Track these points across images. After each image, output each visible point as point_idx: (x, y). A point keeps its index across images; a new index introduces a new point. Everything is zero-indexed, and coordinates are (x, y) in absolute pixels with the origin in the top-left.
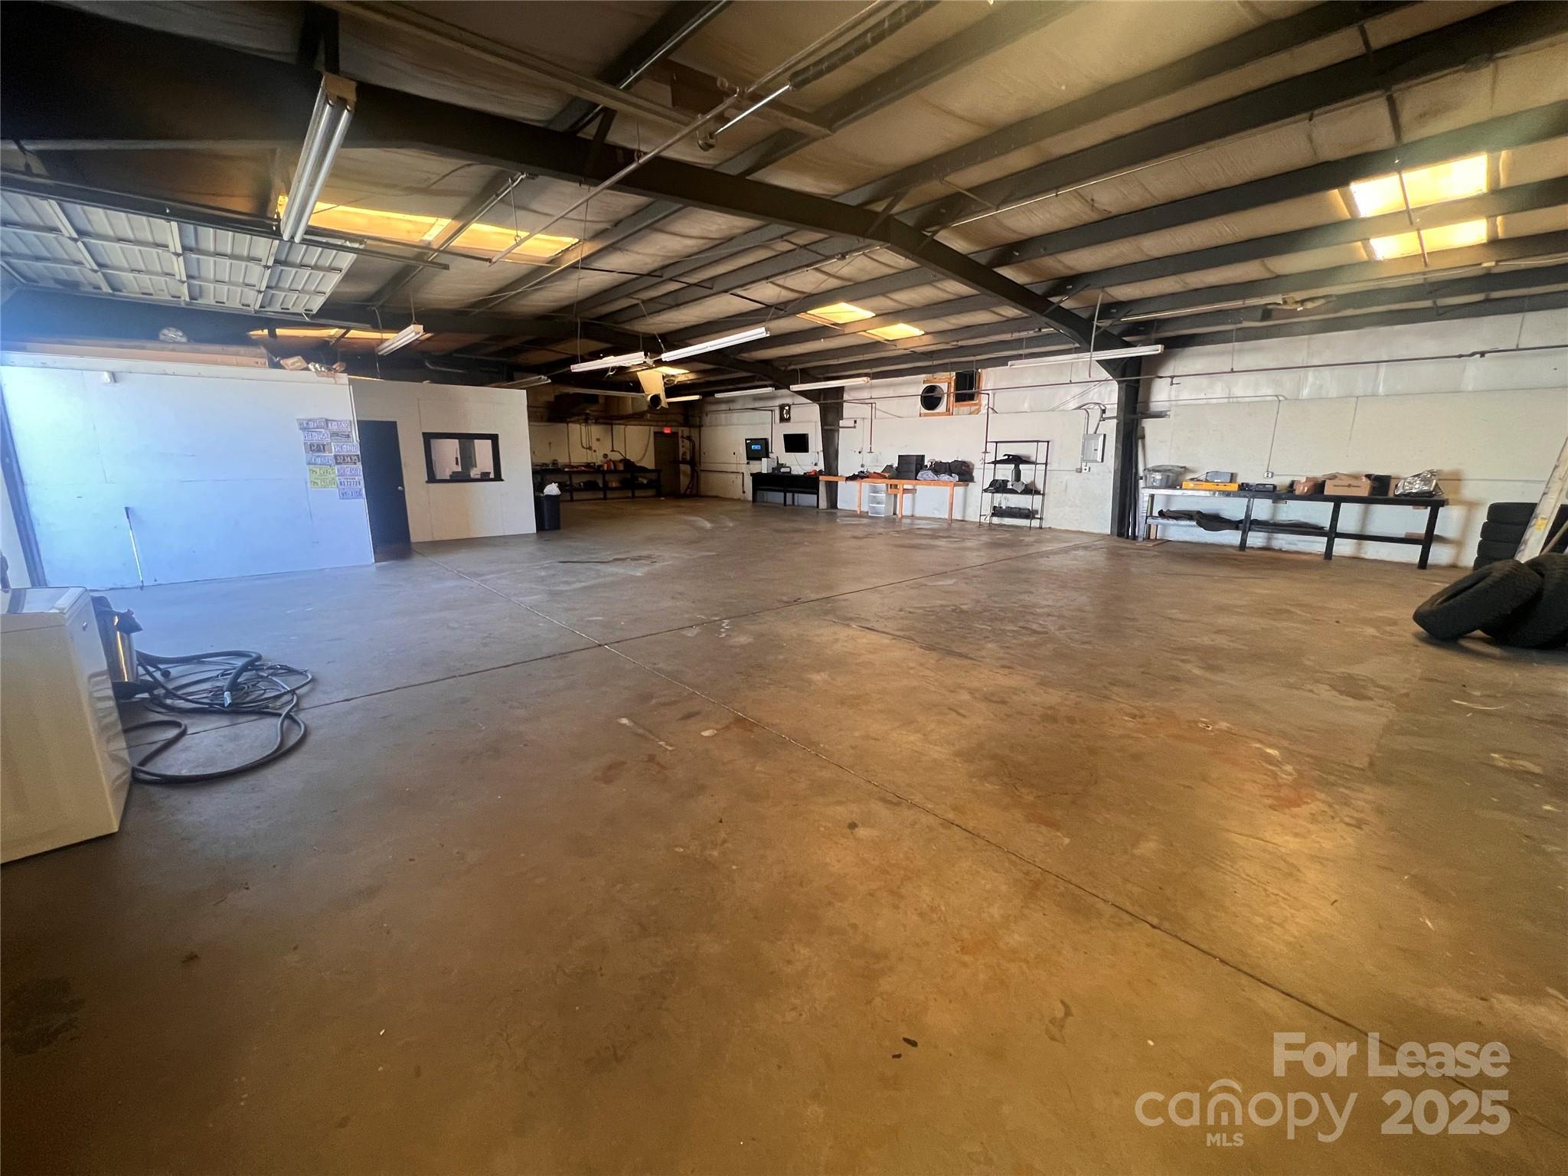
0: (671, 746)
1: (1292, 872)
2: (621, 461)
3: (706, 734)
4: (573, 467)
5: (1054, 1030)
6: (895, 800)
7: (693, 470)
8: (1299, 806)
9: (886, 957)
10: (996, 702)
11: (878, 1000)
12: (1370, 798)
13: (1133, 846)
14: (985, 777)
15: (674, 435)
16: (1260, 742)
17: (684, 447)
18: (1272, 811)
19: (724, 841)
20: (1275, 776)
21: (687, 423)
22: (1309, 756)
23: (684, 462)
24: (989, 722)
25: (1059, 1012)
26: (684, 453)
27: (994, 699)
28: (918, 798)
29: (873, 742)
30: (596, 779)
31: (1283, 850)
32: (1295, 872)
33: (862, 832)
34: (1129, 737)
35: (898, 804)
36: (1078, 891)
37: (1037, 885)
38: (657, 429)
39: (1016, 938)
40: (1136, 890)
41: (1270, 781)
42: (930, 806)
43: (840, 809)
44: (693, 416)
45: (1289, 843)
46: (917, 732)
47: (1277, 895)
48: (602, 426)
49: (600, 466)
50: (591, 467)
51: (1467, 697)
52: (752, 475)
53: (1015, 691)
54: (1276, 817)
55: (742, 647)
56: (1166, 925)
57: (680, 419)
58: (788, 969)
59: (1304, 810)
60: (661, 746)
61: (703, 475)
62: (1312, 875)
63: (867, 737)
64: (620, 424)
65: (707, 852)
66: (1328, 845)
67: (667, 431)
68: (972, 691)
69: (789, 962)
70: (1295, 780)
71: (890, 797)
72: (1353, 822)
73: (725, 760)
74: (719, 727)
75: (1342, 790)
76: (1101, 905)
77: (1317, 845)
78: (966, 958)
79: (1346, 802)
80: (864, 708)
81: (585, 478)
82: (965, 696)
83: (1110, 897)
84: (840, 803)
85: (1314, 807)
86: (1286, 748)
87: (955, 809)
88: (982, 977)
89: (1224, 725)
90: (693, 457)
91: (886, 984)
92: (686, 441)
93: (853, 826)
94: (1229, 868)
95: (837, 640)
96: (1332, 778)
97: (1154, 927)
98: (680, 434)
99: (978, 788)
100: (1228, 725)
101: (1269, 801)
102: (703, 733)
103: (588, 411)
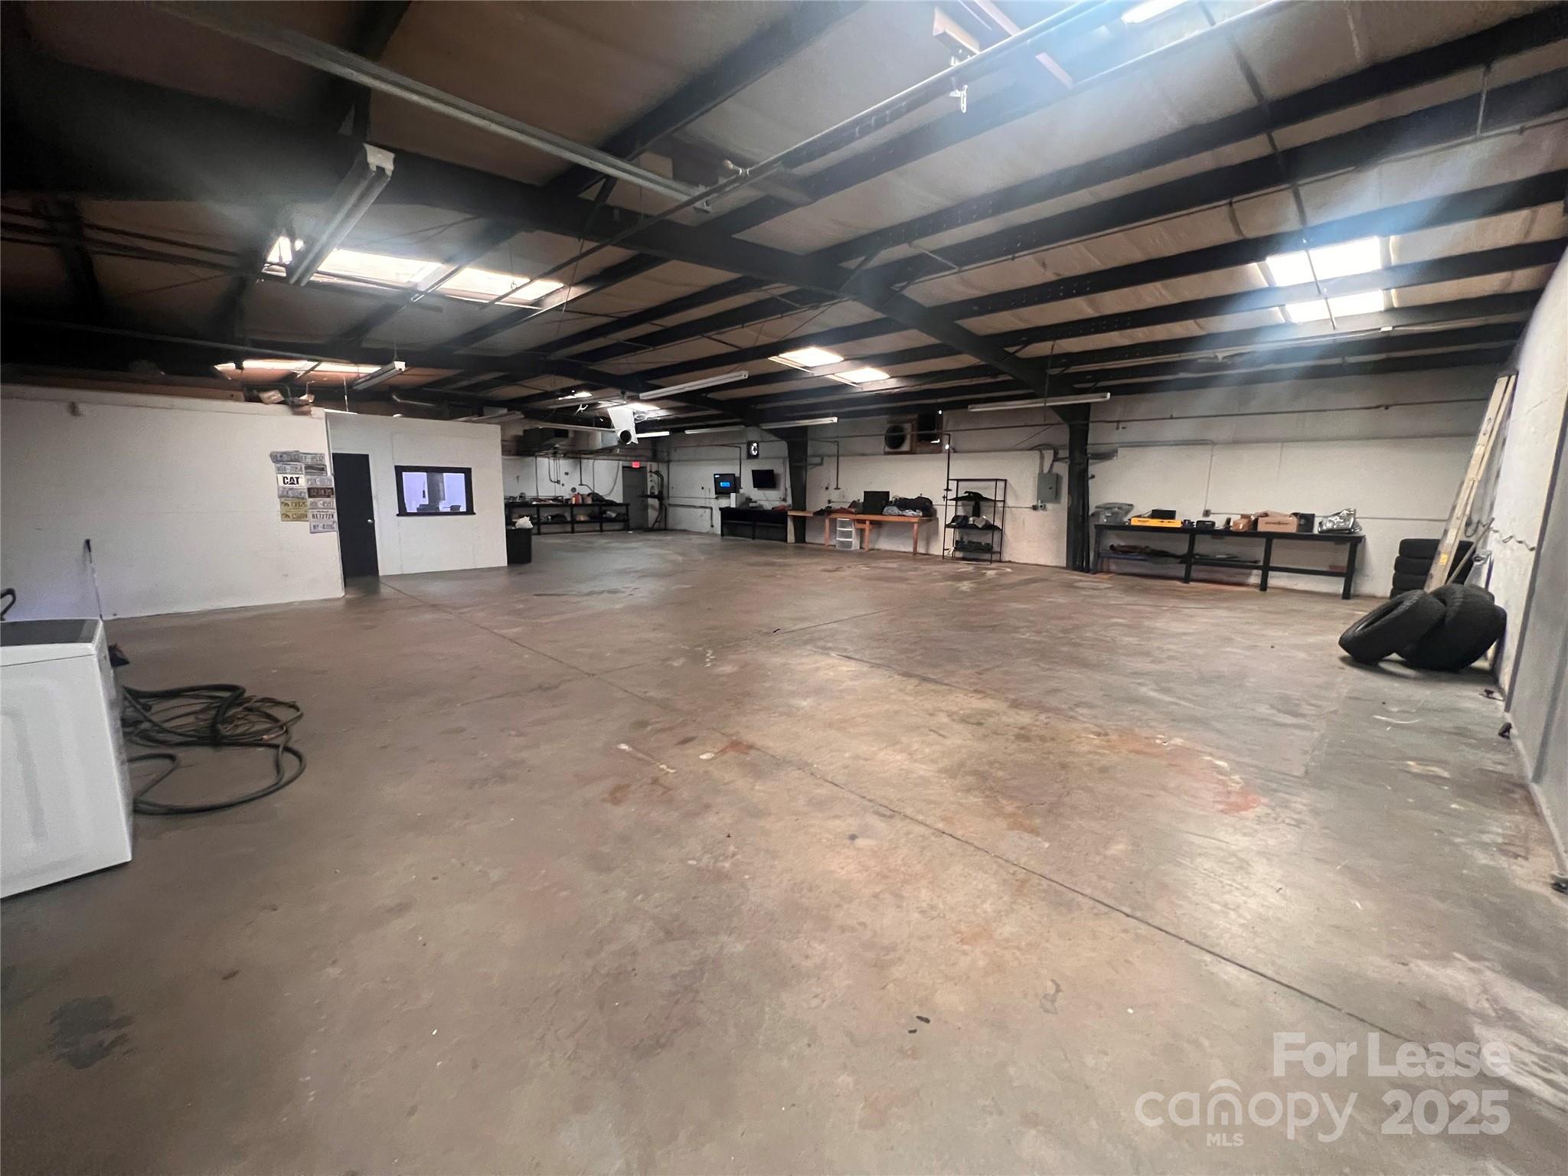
0: (673, 769)
1: (1243, 866)
2: (589, 495)
3: (704, 757)
4: (541, 500)
5: (1048, 1005)
6: (888, 813)
7: (661, 504)
8: (1245, 809)
9: (894, 950)
10: (973, 724)
11: (891, 986)
12: (1304, 801)
13: (1105, 847)
14: (968, 790)
15: (642, 469)
16: (1211, 754)
17: (652, 482)
18: (1224, 816)
19: (734, 855)
20: (1224, 784)
21: (654, 458)
22: (1252, 766)
23: (653, 496)
24: (968, 742)
25: (1051, 989)
26: (652, 487)
27: (971, 721)
28: (909, 811)
29: (862, 762)
30: (604, 800)
31: (1233, 847)
32: (1245, 865)
33: (860, 842)
34: (1096, 753)
35: (891, 817)
36: (1059, 888)
37: (1023, 882)
38: (627, 464)
39: (1007, 929)
40: (1110, 885)
41: (1220, 789)
42: (920, 817)
43: (837, 822)
44: (662, 452)
45: (1239, 842)
46: (902, 751)
47: (1230, 885)
48: (571, 461)
49: (567, 500)
50: (559, 501)
51: (1388, 713)
52: (721, 509)
53: (989, 713)
54: (1228, 819)
55: (729, 675)
56: (1138, 914)
57: (649, 454)
58: (808, 964)
59: (1250, 814)
60: (663, 770)
61: (671, 510)
62: (1260, 868)
63: (857, 757)
64: (588, 459)
65: (719, 864)
66: (1271, 842)
67: (635, 465)
68: (950, 714)
69: (807, 957)
70: (1241, 788)
71: (882, 810)
72: (1293, 823)
73: (726, 781)
74: (716, 751)
75: (1281, 795)
76: (1080, 898)
77: (1264, 843)
78: (965, 947)
79: (1285, 805)
80: (851, 730)
81: (555, 511)
82: (943, 719)
83: (1088, 891)
84: (836, 817)
85: (1260, 810)
86: (1233, 760)
87: (944, 819)
88: (981, 963)
89: (1178, 741)
90: (661, 492)
91: (897, 972)
92: (655, 477)
93: (853, 837)
94: (1188, 864)
95: (818, 669)
96: (1274, 786)
97: (1128, 915)
98: (648, 470)
99: (964, 801)
100: (1182, 740)
101: (1220, 807)
102: (701, 757)
103: (557, 446)
